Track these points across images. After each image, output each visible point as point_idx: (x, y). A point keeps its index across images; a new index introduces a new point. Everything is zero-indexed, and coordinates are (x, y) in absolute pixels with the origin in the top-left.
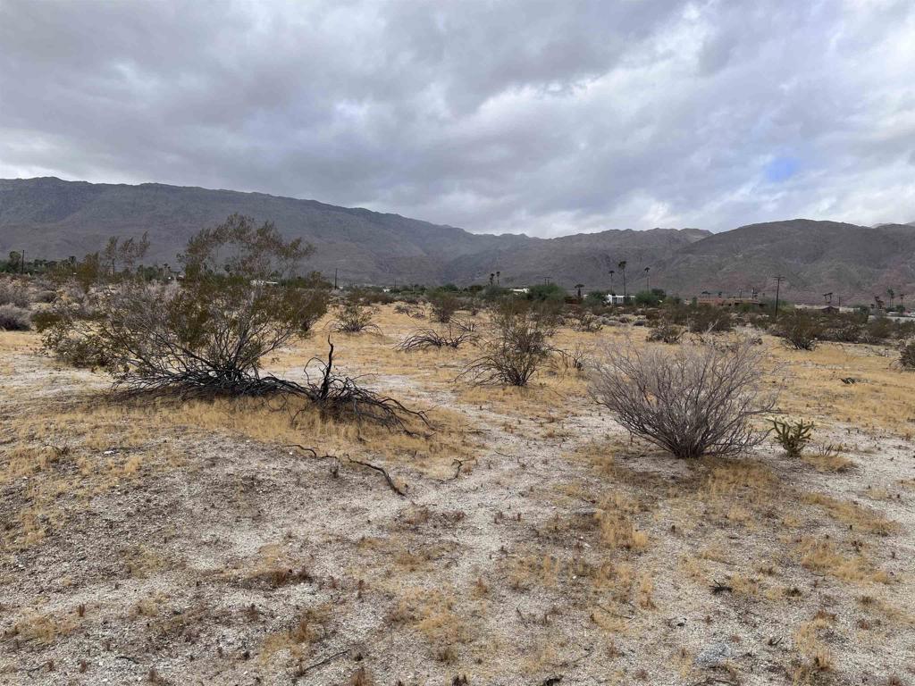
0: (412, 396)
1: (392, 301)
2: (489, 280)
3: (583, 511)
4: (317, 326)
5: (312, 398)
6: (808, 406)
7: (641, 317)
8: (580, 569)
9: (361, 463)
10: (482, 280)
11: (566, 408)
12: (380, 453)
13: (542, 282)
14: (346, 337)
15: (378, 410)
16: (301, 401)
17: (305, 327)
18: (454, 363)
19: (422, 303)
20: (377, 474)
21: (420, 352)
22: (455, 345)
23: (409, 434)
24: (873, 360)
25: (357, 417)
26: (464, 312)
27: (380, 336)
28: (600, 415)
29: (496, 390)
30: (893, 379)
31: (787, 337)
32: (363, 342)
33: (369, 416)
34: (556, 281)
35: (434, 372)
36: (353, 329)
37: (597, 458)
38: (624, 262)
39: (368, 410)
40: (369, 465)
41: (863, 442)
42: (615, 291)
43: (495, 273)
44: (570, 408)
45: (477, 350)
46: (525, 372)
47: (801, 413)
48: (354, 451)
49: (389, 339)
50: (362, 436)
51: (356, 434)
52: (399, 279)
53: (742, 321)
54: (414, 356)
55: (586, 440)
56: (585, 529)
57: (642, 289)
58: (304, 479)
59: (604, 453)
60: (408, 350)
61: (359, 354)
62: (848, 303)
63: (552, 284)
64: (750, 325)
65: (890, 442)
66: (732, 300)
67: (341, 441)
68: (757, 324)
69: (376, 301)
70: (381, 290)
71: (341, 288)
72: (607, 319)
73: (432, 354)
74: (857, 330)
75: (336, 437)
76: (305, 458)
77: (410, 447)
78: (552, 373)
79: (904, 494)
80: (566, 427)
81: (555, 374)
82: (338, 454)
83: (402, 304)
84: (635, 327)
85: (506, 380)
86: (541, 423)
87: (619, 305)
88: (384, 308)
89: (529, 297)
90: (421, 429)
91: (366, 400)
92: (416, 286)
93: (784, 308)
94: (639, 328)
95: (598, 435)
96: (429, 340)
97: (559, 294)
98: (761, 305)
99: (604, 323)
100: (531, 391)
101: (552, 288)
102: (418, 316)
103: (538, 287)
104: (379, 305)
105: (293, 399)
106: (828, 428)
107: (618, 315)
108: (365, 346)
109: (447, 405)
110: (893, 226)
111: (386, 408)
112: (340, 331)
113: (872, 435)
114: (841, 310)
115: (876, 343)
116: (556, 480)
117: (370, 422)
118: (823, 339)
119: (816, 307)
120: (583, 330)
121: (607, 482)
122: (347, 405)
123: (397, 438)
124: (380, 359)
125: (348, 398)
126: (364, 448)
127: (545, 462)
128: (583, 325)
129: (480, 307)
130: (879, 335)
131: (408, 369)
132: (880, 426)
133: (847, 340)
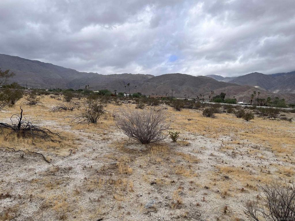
0: (55, 128)
1: (49, 94)
2: (85, 88)
3: (113, 163)
4: (18, 103)
5: (14, 129)
6: (179, 127)
7: (134, 101)
8: (111, 182)
9: (33, 152)
10: (83, 87)
11: (109, 130)
12: (41, 148)
13: (103, 89)
14: (30, 107)
15: (41, 133)
16: (9, 131)
17: (13, 103)
18: (71, 116)
19: (60, 95)
20: (40, 156)
21: (59, 112)
22: (72, 110)
23: (53, 141)
24: (196, 114)
25: (32, 136)
26: (76, 98)
27: (43, 106)
28: (120, 132)
29: (86, 125)
30: (201, 119)
31: (174, 107)
32: (37, 108)
33: (37, 135)
34: (108, 89)
35: (63, 119)
36: (33, 104)
37: (118, 145)
38: (129, 84)
39: (37, 133)
40: (36, 153)
41: (192, 137)
42: (127, 93)
43: (87, 85)
44: (111, 130)
45: (79, 111)
46: (96, 119)
47: (177, 129)
48: (31, 148)
49: (47, 107)
50: (34, 143)
51: (32, 142)
52: (52, 86)
53: (163, 102)
54: (56, 113)
55: (115, 140)
56: (113, 169)
57: (134, 92)
58: (9, 160)
59: (121, 144)
60: (54, 111)
61: (35, 113)
62: (191, 98)
63: (107, 90)
64: (165, 104)
65: (199, 137)
66: (160, 96)
67: (25, 145)
68: (167, 103)
69: (43, 94)
70: (45, 90)
71: (29, 89)
72: (124, 101)
73: (63, 113)
74: (192, 105)
75: (23, 143)
76: (10, 152)
77: (53, 146)
78: (105, 119)
79: (202, 151)
80: (109, 136)
81: (106, 119)
82: (23, 149)
83: (53, 95)
84: (132, 104)
85: (90, 121)
86: (101, 135)
87: (128, 97)
88: (46, 96)
89: (99, 94)
90: (58, 139)
91: (36, 129)
92: (58, 89)
93: (174, 99)
94: (134, 104)
95: (119, 138)
96: (62, 108)
97: (109, 93)
98: (168, 98)
99: (123, 103)
100: (98, 125)
101: (107, 91)
102: (59, 99)
103: (102, 90)
104: (44, 95)
105: (6, 130)
106: (184, 133)
107: (128, 100)
108: (38, 110)
109: (68, 130)
110: (202, 76)
111: (44, 132)
112: (27, 104)
113: (195, 135)
114: (189, 99)
115: (197, 109)
116: (105, 153)
117: (37, 138)
118: (184, 108)
119: (182, 99)
120: (116, 105)
121: (121, 153)
122: (29, 132)
123: (48, 143)
124: (43, 115)
125: (29, 129)
126: (35, 147)
127: (102, 148)
128: (116, 103)
129: (82, 97)
130: (198, 107)
131: (54, 118)
132: (197, 132)
133: (190, 108)
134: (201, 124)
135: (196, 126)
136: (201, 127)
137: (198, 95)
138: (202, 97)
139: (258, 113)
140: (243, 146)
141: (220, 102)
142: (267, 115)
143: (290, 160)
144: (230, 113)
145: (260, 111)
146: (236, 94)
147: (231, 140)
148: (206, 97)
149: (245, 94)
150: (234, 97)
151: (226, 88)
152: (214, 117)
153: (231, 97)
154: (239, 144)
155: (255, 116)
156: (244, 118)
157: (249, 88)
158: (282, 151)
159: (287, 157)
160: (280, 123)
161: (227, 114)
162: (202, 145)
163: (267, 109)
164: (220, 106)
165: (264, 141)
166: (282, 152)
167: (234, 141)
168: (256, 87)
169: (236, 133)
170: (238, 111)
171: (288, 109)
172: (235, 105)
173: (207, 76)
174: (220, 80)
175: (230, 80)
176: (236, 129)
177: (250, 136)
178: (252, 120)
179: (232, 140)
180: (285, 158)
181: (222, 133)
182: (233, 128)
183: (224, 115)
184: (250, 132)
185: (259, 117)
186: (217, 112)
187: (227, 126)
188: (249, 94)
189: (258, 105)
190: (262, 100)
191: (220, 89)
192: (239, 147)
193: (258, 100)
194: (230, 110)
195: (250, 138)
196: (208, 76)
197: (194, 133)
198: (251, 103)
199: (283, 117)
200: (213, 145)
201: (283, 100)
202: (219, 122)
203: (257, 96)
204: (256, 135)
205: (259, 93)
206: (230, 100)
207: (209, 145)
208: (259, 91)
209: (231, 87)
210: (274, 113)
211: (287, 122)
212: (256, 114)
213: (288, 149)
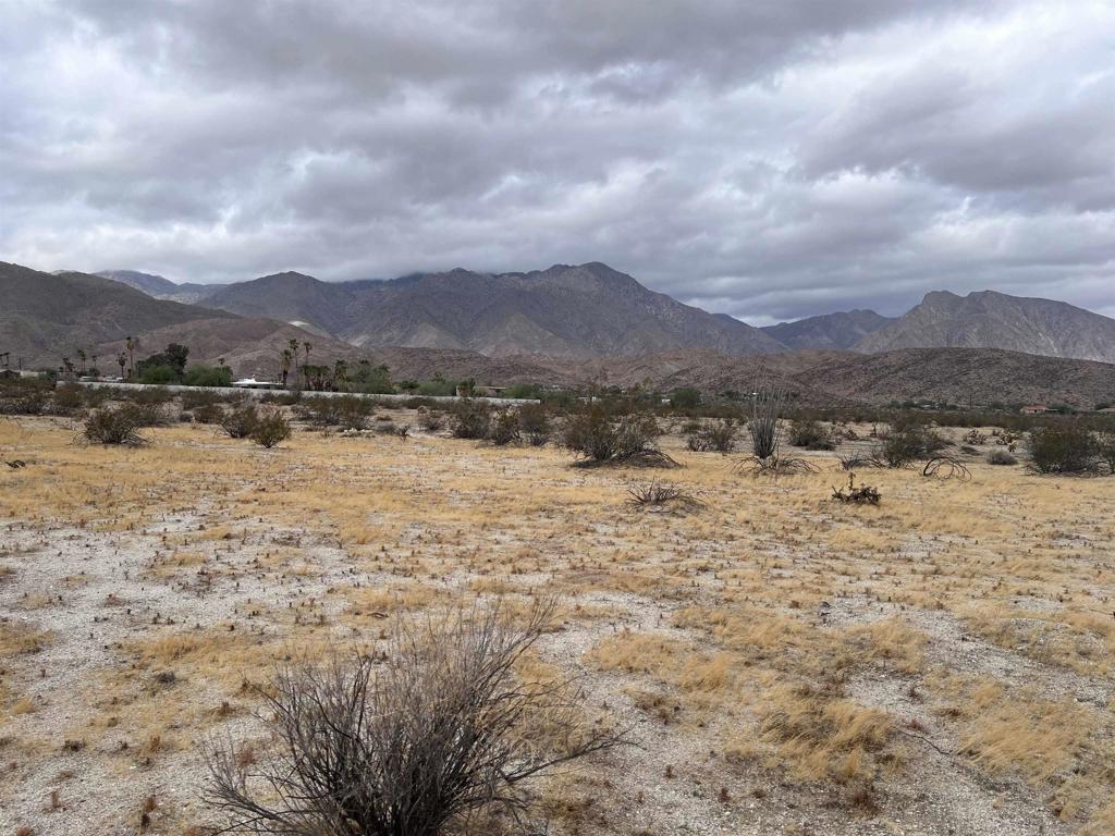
30: (76, 456)
41: (26, 539)
62: (32, 366)
74: (41, 399)
79: (68, 594)
110: (77, 275)
114: (22, 374)
130: (68, 405)
132: (50, 514)
133: (28, 412)
134: (75, 476)
135: (47, 487)
136: (73, 490)
137: (66, 354)
138: (89, 364)
139: (307, 418)
140: (243, 543)
141: (167, 380)
142: (336, 423)
143: (392, 561)
144: (206, 422)
145: (316, 410)
146: (227, 351)
147: (197, 526)
148: (107, 362)
149: (261, 350)
150: (222, 361)
151: (190, 326)
152: (137, 444)
153: (212, 363)
154: (228, 537)
155: (298, 426)
156: (253, 437)
157: (273, 326)
158: (370, 538)
159: (382, 555)
160: (375, 445)
161: (194, 428)
162: (74, 566)
163: (336, 402)
164: (170, 397)
165: (317, 511)
166: (371, 541)
167: (209, 529)
168: (297, 323)
169: (222, 497)
170: (232, 411)
171: (399, 397)
172: (225, 391)
173: (102, 273)
174: (162, 293)
175: (204, 296)
176: (225, 480)
177: (272, 503)
178: (283, 444)
179: (202, 528)
180: (377, 559)
181: (165, 505)
182: (212, 478)
183: (184, 430)
184: (274, 489)
185: (310, 430)
186: (152, 421)
187: (187, 476)
188: (275, 349)
189: (309, 389)
190: (319, 369)
191: (166, 330)
192: (229, 549)
193: (306, 369)
194: (205, 412)
195: (270, 508)
196: (107, 273)
197: (37, 522)
198: (284, 382)
199: (384, 424)
200: (122, 559)
201: (384, 368)
202: (160, 461)
203: (301, 357)
204: (293, 496)
205: (307, 344)
206: (205, 371)
207: (104, 561)
208: (307, 339)
209: (206, 324)
210: (356, 414)
211: (395, 440)
212: (301, 420)
213: (386, 529)
